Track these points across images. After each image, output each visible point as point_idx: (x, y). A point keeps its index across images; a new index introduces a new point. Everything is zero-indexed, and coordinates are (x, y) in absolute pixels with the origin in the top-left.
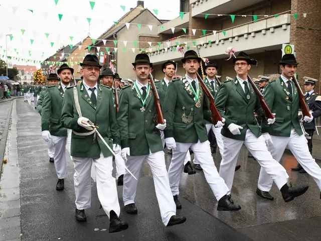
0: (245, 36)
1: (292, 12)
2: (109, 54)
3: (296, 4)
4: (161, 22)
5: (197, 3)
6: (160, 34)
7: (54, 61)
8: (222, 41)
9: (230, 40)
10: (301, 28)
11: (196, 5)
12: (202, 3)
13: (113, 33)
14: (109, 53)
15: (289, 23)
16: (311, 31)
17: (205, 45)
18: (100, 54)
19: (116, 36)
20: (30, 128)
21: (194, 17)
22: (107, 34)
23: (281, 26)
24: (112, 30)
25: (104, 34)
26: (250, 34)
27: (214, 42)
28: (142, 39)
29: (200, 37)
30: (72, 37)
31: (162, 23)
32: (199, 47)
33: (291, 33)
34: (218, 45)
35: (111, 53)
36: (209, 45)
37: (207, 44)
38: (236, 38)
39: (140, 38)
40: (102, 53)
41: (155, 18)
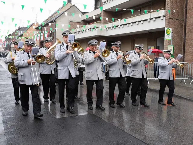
0: (137, 23)
1: (167, 9)
2: (50, 32)
3: (169, 4)
4: (83, 13)
5: (106, 2)
6: (82, 20)
7: (15, 36)
8: (122, 26)
9: (128, 25)
10: (172, 18)
11: (105, 4)
12: (109, 2)
13: (53, 19)
15: (165, 15)
16: (178, 20)
18: (45, 32)
19: (55, 21)
20: (2, 79)
21: (104, 11)
23: (160, 17)
24: (52, 17)
25: (47, 20)
26: (140, 21)
27: (117, 26)
29: (108, 23)
33: (166, 21)
34: (119, 28)
35: (51, 32)
36: (114, 28)
37: (113, 27)
38: (131, 24)
39: (70, 23)
40: (46, 32)
41: (79, 11)
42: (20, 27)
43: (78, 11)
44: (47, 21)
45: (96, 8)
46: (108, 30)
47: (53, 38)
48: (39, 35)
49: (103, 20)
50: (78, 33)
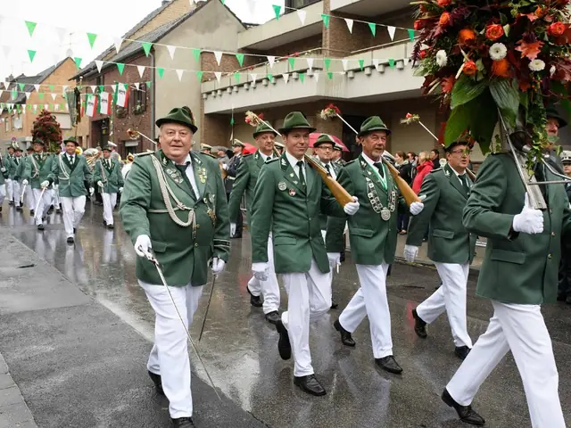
2: (138, 89)
4: (245, 25)
14: (137, 85)
17: (367, 71)
18: (117, 88)
19: (153, 50)
27: (392, 64)
28: (207, 57)
29: (352, 54)
30: (95, 36)
31: (246, 28)
32: (350, 74)
34: (401, 69)
35: (140, 87)
36: (378, 70)
37: (374, 67)
39: (205, 55)
40: (122, 87)
41: (233, 17)
42: (11, 76)
43: (228, 17)
46: (352, 78)
47: (146, 110)
48: (91, 99)
49: (331, 43)
50: (235, 89)
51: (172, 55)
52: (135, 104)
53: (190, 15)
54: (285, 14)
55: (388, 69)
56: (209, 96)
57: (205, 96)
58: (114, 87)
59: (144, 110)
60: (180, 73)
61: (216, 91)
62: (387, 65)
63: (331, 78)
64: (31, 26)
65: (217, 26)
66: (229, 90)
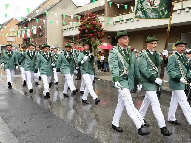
14: (40, 27)
17: (121, 22)
19: (46, 15)
22: (32, 14)
29: (115, 16)
31: (77, 7)
32: (115, 23)
34: (133, 21)
36: (125, 21)
39: (63, 17)
40: (35, 27)
41: (73, 4)
43: (71, 3)
44: (31, 15)
45: (92, 1)
47: (43, 35)
48: (24, 31)
49: (107, 12)
50: (74, 28)
51: (56, 16)
52: (39, 33)
53: (58, 3)
54: (91, 2)
55: (128, 21)
56: (65, 30)
57: (63, 30)
58: (32, 27)
59: (42, 35)
60: (57, 22)
61: (67, 29)
62: (128, 20)
63: (108, 24)
64: (7, 6)
65: (67, 7)
66: (72, 28)
